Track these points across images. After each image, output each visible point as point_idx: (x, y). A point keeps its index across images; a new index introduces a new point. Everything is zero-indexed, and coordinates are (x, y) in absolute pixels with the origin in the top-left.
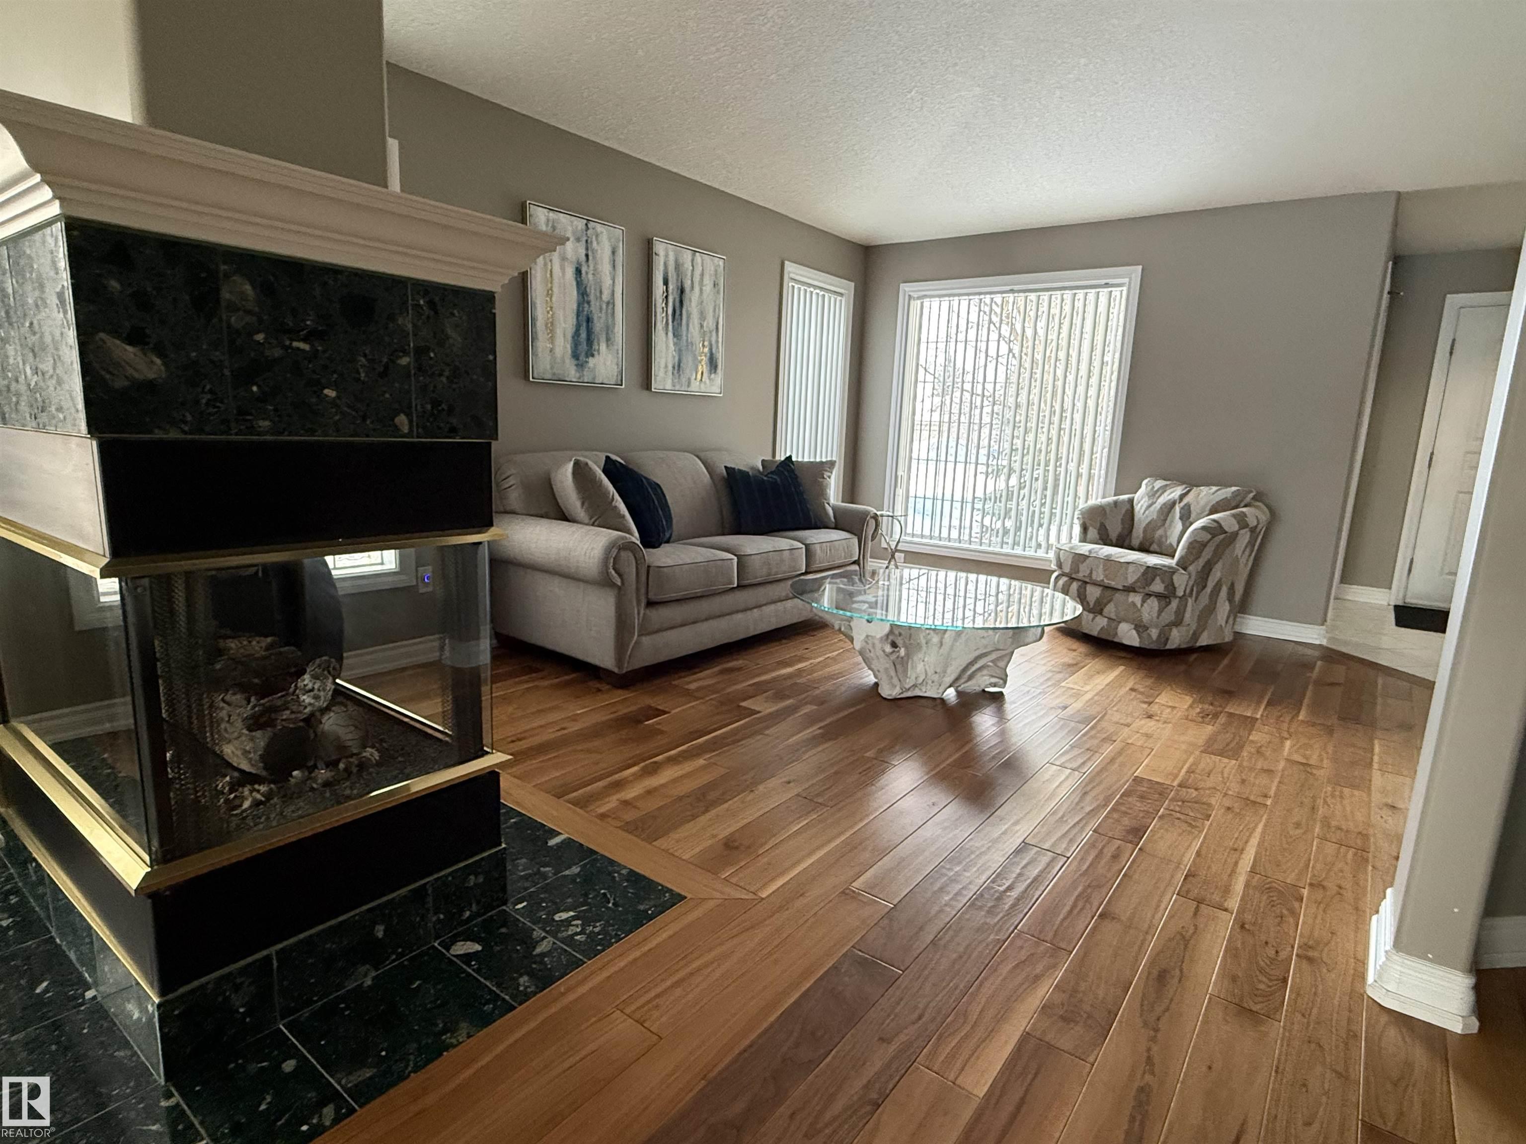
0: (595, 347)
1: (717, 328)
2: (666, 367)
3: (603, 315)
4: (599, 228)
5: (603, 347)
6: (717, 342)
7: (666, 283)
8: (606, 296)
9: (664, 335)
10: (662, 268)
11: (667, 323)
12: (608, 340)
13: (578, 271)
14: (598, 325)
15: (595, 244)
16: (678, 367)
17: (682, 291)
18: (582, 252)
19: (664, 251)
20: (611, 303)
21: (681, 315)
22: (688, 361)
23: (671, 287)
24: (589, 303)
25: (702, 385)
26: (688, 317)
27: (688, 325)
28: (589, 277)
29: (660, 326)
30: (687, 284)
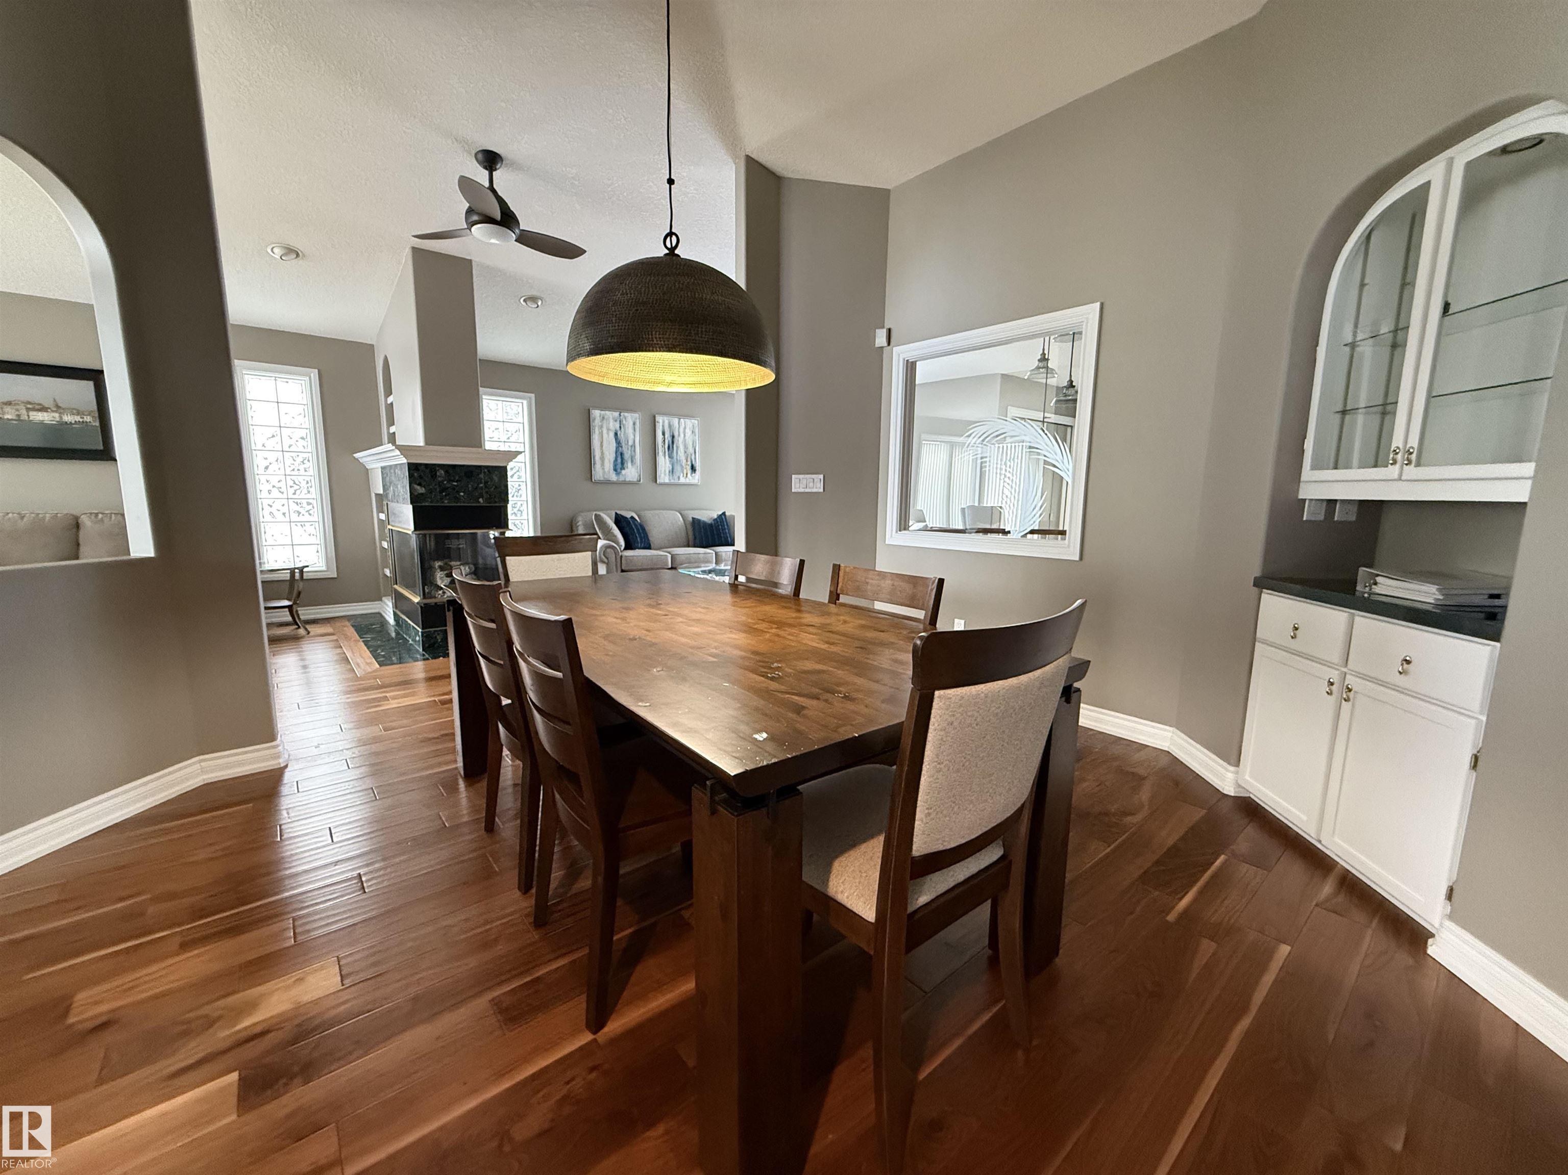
0: (625, 465)
1: (695, 452)
2: (665, 471)
3: (629, 452)
4: (626, 414)
5: (629, 464)
6: (695, 459)
7: (664, 434)
8: (630, 443)
9: (663, 458)
10: (661, 427)
11: (665, 452)
12: (632, 461)
13: (616, 434)
14: (627, 456)
15: (624, 422)
16: (672, 471)
17: (673, 437)
18: (618, 426)
19: (660, 419)
20: (634, 446)
21: (673, 447)
22: (678, 468)
23: (666, 436)
24: (622, 447)
25: (687, 479)
26: (677, 447)
27: (677, 453)
28: (621, 435)
29: (661, 454)
30: (676, 434)
